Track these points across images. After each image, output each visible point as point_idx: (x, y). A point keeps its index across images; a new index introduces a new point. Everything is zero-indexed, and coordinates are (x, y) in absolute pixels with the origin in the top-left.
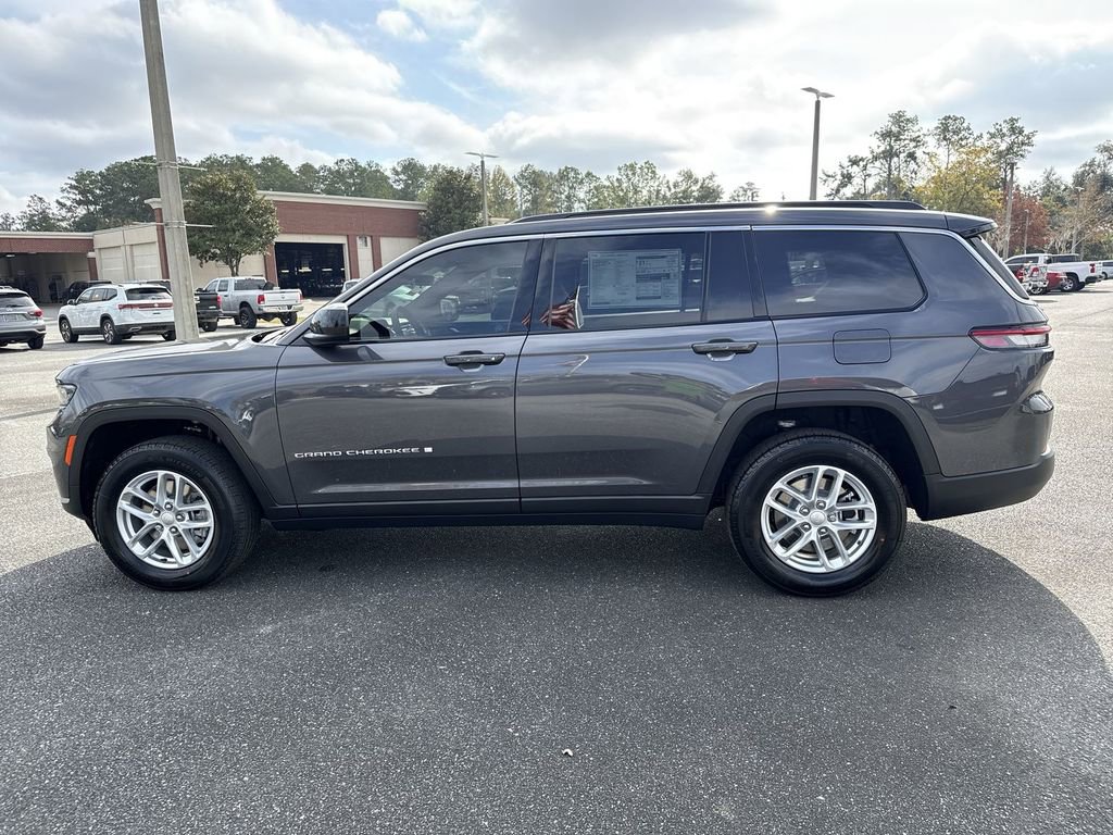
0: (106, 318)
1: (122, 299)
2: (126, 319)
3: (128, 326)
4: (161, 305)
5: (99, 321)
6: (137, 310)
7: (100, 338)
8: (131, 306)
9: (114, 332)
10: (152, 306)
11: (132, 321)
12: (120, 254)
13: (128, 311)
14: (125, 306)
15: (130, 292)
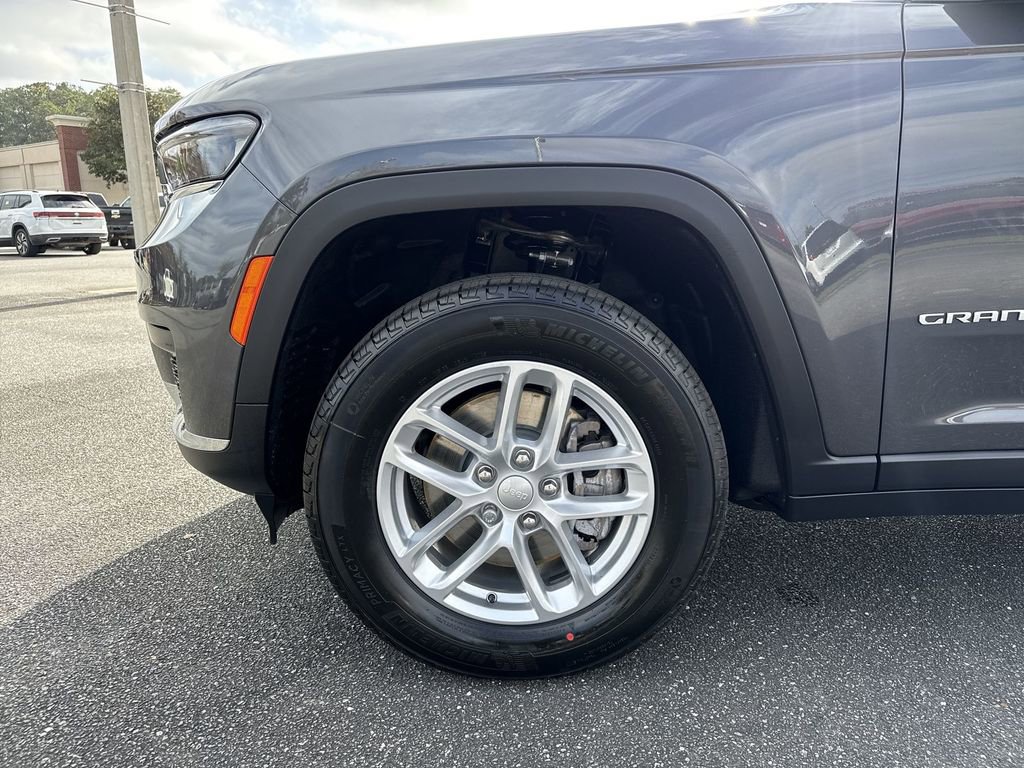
0: (18, 228)
1: (37, 206)
2: (43, 228)
3: (46, 236)
4: (82, 215)
5: (10, 233)
6: (54, 219)
7: (12, 250)
8: (48, 214)
9: (29, 243)
10: (71, 215)
11: (48, 230)
12: (19, 173)
13: (45, 219)
14: (41, 214)
15: (46, 198)
